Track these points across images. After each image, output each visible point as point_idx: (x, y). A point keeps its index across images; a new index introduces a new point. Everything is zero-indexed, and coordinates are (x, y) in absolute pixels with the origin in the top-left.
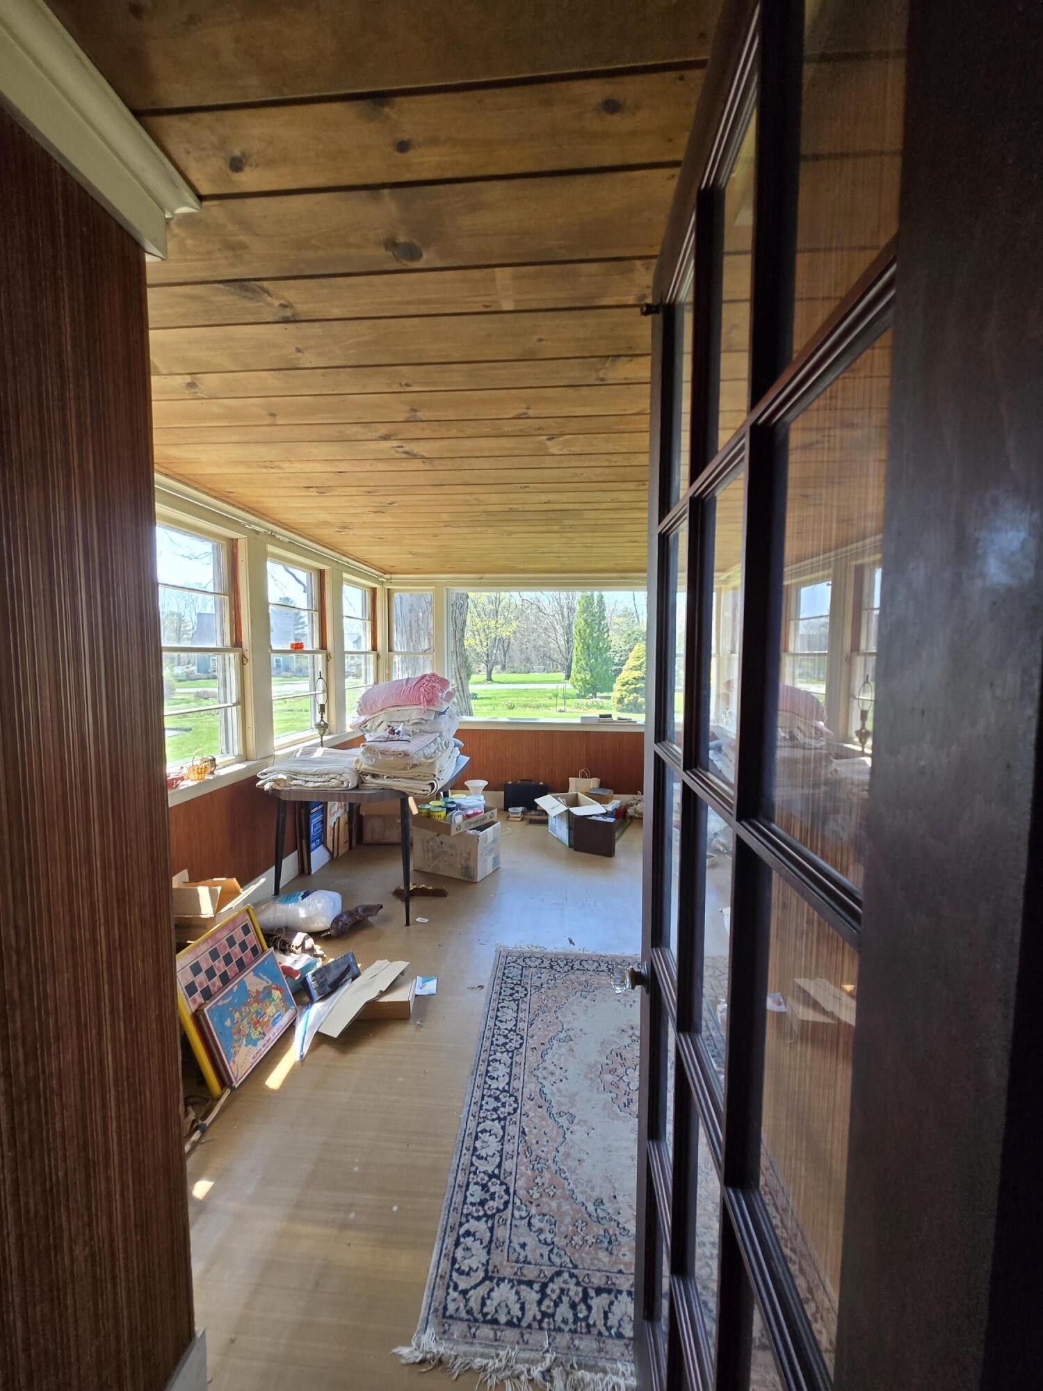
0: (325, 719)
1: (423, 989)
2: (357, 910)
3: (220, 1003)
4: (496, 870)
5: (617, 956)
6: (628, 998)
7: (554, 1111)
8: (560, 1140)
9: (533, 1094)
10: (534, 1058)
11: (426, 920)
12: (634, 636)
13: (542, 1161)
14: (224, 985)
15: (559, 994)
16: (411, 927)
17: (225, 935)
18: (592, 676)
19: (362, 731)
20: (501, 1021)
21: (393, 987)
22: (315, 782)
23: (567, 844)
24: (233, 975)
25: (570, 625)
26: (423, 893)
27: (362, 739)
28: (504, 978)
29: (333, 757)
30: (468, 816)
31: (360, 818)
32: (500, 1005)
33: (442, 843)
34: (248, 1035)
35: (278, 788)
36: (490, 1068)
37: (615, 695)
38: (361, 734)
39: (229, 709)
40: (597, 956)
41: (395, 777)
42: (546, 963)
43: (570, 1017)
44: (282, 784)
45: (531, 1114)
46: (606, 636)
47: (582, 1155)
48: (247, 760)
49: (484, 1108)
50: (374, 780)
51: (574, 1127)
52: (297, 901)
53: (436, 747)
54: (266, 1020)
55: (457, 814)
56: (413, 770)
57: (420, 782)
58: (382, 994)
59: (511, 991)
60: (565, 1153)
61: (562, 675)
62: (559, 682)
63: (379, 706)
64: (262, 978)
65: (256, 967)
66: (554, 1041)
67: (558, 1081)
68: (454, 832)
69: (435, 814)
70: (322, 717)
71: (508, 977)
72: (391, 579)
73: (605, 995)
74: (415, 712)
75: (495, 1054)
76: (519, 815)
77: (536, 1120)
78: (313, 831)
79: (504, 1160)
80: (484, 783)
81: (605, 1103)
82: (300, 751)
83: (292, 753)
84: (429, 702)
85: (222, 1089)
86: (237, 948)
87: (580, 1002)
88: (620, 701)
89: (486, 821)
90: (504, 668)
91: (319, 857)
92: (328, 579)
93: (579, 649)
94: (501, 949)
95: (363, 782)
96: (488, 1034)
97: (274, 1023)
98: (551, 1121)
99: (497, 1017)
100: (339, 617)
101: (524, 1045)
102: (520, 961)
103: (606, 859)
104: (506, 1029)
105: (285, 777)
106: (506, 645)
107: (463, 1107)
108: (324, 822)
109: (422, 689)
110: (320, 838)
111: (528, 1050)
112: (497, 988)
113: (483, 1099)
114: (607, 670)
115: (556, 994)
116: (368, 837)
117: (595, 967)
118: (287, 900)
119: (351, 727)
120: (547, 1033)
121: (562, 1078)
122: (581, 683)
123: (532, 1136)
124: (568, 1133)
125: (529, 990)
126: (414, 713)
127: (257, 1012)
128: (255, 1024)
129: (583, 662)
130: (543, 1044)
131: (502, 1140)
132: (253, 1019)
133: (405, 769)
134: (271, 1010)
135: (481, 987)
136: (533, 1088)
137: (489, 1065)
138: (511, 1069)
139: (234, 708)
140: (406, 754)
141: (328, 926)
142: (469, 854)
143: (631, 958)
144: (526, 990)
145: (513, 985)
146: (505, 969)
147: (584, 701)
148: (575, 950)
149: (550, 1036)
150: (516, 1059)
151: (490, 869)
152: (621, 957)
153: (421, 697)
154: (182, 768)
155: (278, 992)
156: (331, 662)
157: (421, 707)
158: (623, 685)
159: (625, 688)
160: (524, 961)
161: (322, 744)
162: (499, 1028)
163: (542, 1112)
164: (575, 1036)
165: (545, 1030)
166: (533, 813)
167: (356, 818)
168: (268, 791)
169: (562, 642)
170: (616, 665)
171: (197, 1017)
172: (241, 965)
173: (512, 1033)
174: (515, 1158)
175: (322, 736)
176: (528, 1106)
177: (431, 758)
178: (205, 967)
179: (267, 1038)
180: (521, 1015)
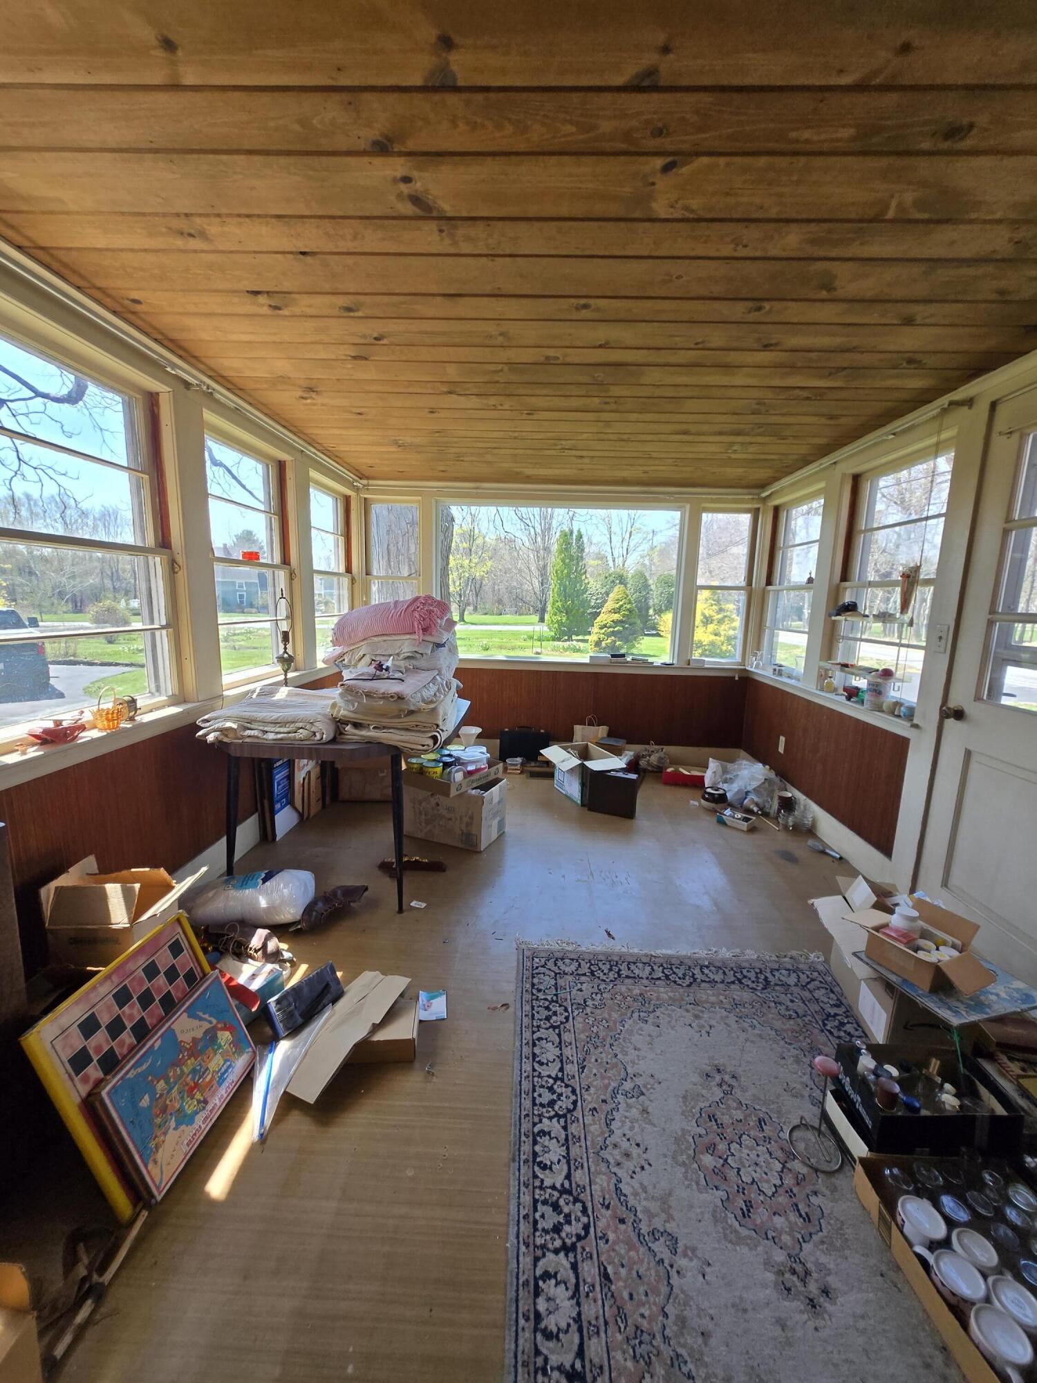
0: (290, 651)
1: (430, 1010)
2: (334, 893)
3: (130, 1075)
4: (501, 835)
5: (671, 957)
6: (702, 1022)
7: (645, 1229)
8: (664, 1289)
9: (607, 1196)
10: (597, 1126)
11: (424, 905)
12: (612, 578)
13: (646, 1337)
14: (139, 1042)
15: (610, 1015)
16: (405, 914)
17: (142, 962)
18: (568, 619)
19: (337, 666)
20: (541, 1064)
21: (391, 1015)
22: (277, 733)
23: (579, 802)
24: (155, 1021)
25: (545, 567)
26: (417, 866)
27: (339, 676)
28: (535, 991)
29: (301, 700)
30: (470, 773)
31: (335, 772)
32: (536, 1036)
33: (438, 805)
34: (180, 1111)
35: (226, 740)
36: (537, 1148)
37: (593, 638)
38: (337, 670)
39: (158, 633)
40: (646, 955)
41: (384, 728)
42: (585, 968)
43: (633, 1054)
44: (231, 735)
45: (611, 1236)
46: (584, 577)
47: (704, 1321)
48: (185, 701)
49: (540, 1226)
50: (356, 732)
51: (682, 1262)
52: (255, 885)
53: (435, 688)
54: (207, 1080)
55: (457, 771)
56: (411, 718)
57: (418, 734)
58: (376, 1028)
59: (546, 1013)
60: (677, 1317)
61: (535, 618)
62: (532, 624)
63: (360, 635)
64: (201, 1019)
65: (192, 1004)
66: (620, 1098)
67: (638, 1170)
68: (453, 792)
69: (430, 770)
70: (285, 648)
71: (539, 990)
72: (368, 485)
73: (669, 1016)
74: (406, 643)
75: (541, 1121)
76: (518, 767)
77: (621, 1249)
78: (277, 790)
79: (586, 1338)
80: (477, 730)
81: (715, 1211)
82: (258, 691)
83: (247, 693)
84: (425, 630)
85: (135, 1206)
86: (161, 980)
87: (641, 1029)
88: (598, 644)
89: (490, 778)
90: (475, 609)
91: (284, 820)
92: (290, 474)
93: (556, 590)
94: (523, 946)
95: (341, 734)
96: (526, 1085)
97: (222, 1080)
98: (642, 1250)
99: (534, 1055)
100: (306, 527)
101: (579, 1103)
102: (550, 964)
103: (628, 821)
104: (549, 1076)
105: (235, 726)
106: (478, 586)
107: (508, 1226)
108: (290, 778)
109: (416, 614)
110: (286, 796)
111: (586, 1113)
112: (527, 1008)
113: (535, 1210)
114: (584, 612)
115: (606, 1016)
116: (344, 793)
117: (647, 972)
118: (243, 885)
119: (323, 661)
120: (606, 1081)
121: (643, 1163)
122: (556, 625)
123: (621, 1284)
124: (673, 1273)
125: (570, 1010)
126: (406, 645)
127: (194, 1071)
128: (191, 1089)
129: (559, 604)
130: (604, 1101)
131: (576, 1294)
132: (187, 1084)
133: (399, 716)
134: (216, 1063)
135: (506, 1005)
136: (605, 1184)
137: (535, 1142)
138: (568, 1149)
139: (164, 632)
140: (400, 698)
141: (298, 918)
142: (471, 818)
143: (690, 958)
144: (566, 1010)
145: (547, 1003)
146: (533, 977)
147: (560, 643)
148: (618, 947)
149: (611, 1088)
150: (573, 1129)
151: (494, 836)
152: (678, 958)
153: (416, 624)
154: (82, 712)
155: (227, 1034)
156: (296, 581)
157: (416, 637)
158: (601, 628)
159: (603, 631)
160: (556, 964)
161: (286, 682)
162: (540, 1076)
163: (625, 1232)
164: (645, 1086)
165: (603, 1078)
166: (533, 764)
167: (330, 774)
168: (212, 744)
169: (536, 584)
170: (593, 607)
171: (91, 1107)
172: (169, 1004)
173: (559, 1083)
174: (602, 1334)
175: (286, 672)
176: (604, 1220)
177: (431, 702)
178: (105, 1019)
179: (209, 1107)
180: (568, 1052)
